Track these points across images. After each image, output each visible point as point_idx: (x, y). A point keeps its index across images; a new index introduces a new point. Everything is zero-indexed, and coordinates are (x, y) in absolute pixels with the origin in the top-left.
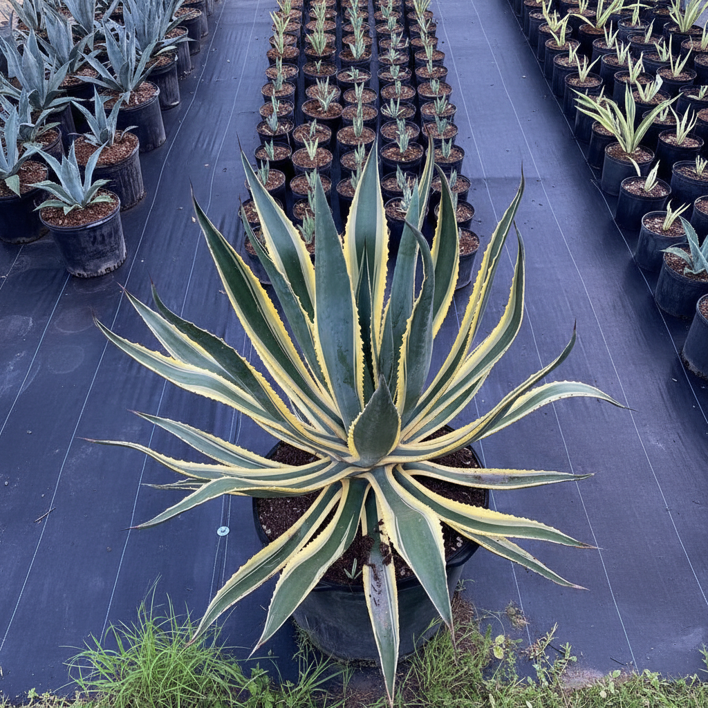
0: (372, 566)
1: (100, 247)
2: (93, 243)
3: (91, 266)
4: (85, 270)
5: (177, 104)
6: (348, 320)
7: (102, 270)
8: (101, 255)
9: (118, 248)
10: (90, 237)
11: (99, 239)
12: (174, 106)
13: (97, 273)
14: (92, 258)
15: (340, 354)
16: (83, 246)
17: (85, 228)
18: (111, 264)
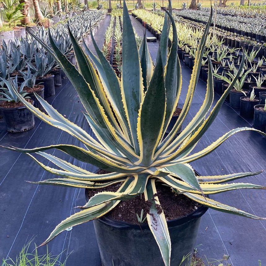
0: (152, 215)
1: (23, 119)
2: (20, 116)
3: (17, 127)
4: (15, 129)
5: (60, 86)
6: (137, 74)
7: (23, 129)
8: (23, 122)
9: (30, 121)
10: (19, 113)
11: (23, 115)
12: (59, 86)
13: (20, 130)
14: (18, 123)
15: (133, 93)
16: (15, 117)
17: (17, 109)
18: (27, 128)
